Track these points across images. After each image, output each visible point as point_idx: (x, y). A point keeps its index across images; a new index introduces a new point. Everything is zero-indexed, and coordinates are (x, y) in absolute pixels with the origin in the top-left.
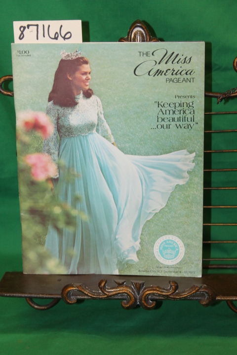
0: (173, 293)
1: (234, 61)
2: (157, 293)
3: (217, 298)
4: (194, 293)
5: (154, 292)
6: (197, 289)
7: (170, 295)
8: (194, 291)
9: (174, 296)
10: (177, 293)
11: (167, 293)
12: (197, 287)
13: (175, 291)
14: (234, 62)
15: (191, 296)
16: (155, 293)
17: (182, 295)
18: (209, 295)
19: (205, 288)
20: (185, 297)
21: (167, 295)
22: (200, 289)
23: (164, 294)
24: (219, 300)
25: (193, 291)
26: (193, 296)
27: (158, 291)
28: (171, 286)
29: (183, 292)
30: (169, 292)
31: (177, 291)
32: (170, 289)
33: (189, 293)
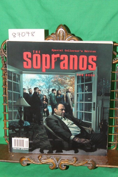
28: (74, 160)
29: (80, 163)
30: (73, 163)
31: (77, 162)
32: (73, 161)
33: (82, 163)
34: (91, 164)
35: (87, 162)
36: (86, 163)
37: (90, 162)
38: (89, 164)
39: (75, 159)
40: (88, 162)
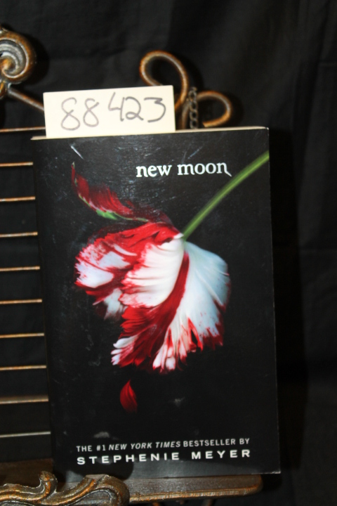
0: (48, 495)
2: (15, 499)
3: (132, 499)
4: (87, 493)
5: (11, 497)
6: (92, 485)
7: (41, 500)
8: (87, 490)
9: (48, 501)
10: (55, 495)
11: (36, 496)
12: (93, 480)
13: (51, 491)
15: (82, 499)
16: (13, 499)
17: (64, 499)
18: (116, 495)
19: (107, 482)
20: (70, 502)
21: (36, 501)
22: (97, 484)
23: (29, 499)
24: (135, 501)
25: (85, 489)
26: (87, 499)
27: (17, 494)
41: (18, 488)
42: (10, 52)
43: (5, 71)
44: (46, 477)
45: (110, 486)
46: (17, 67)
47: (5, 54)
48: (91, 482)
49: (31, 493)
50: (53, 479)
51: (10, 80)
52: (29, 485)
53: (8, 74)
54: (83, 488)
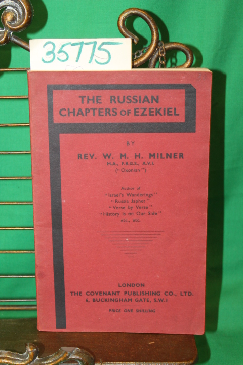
0: (31, 361)
1: (119, 18)
2: (7, 363)
4: (61, 361)
5: (3, 361)
6: (65, 356)
8: (61, 359)
11: (22, 361)
12: (66, 352)
13: (34, 358)
14: (119, 20)
16: (5, 363)
18: (83, 364)
22: (69, 355)
23: (17, 364)
27: (8, 359)
28: (28, 353)
29: (46, 360)
30: (25, 361)
31: (37, 358)
32: (26, 356)
33: (54, 361)
34: (80, 360)
35: (68, 357)
36: (64, 360)
37: (74, 357)
38: (73, 361)
39: (30, 350)
40: (70, 358)
41: (9, 354)
42: (12, 6)
43: (8, 22)
44: (30, 348)
45: (78, 357)
46: (18, 19)
47: (8, 8)
48: (64, 354)
49: (19, 359)
50: (35, 350)
51: (11, 30)
52: (18, 352)
53: (11, 25)
54: (58, 357)
